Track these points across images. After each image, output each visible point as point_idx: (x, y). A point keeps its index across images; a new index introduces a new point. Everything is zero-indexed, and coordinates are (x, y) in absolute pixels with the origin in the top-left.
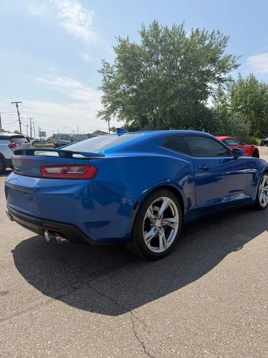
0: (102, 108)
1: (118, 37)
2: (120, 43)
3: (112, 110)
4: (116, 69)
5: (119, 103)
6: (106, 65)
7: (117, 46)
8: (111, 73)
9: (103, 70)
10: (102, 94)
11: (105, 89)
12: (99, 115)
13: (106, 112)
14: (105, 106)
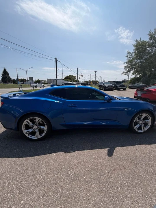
0: (124, 71)
1: (136, 40)
2: (136, 43)
3: (129, 71)
4: (133, 54)
5: (132, 68)
6: (129, 53)
7: (135, 44)
8: (131, 56)
9: (127, 55)
10: (126, 65)
11: (127, 63)
12: (123, 73)
13: (126, 72)
14: (126, 70)
